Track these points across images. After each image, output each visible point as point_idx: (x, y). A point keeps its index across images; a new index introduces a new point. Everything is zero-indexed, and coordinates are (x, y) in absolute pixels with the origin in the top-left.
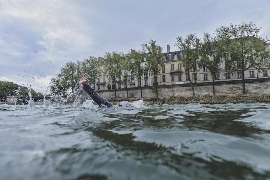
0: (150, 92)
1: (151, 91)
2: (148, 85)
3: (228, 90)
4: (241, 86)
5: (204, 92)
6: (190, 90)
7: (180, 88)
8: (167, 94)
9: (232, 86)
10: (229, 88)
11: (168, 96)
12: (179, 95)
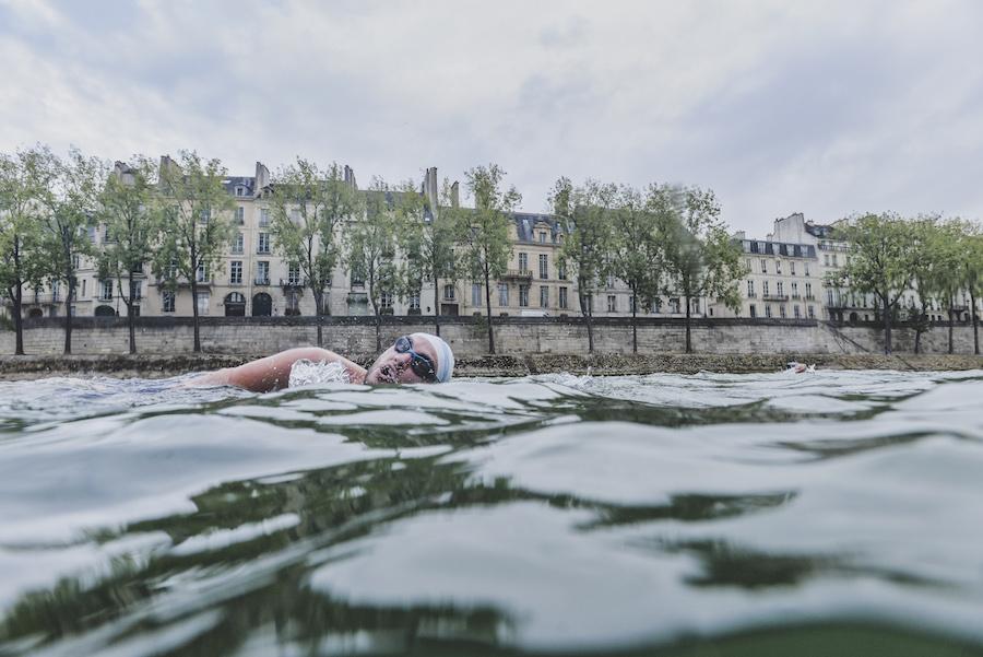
0: (463, 336)
1: (466, 332)
2: (424, 313)
3: (657, 342)
4: (680, 332)
5: (611, 343)
6: (578, 335)
7: (553, 327)
8: (518, 345)
9: (663, 330)
10: (659, 336)
11: (520, 350)
12: (549, 351)
